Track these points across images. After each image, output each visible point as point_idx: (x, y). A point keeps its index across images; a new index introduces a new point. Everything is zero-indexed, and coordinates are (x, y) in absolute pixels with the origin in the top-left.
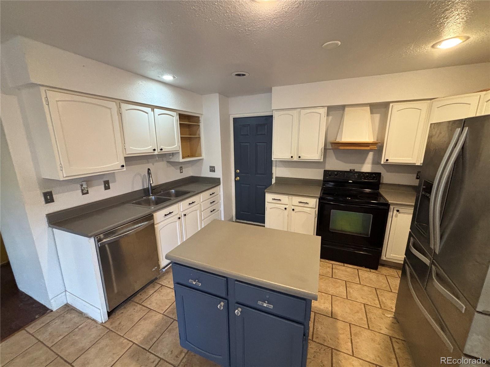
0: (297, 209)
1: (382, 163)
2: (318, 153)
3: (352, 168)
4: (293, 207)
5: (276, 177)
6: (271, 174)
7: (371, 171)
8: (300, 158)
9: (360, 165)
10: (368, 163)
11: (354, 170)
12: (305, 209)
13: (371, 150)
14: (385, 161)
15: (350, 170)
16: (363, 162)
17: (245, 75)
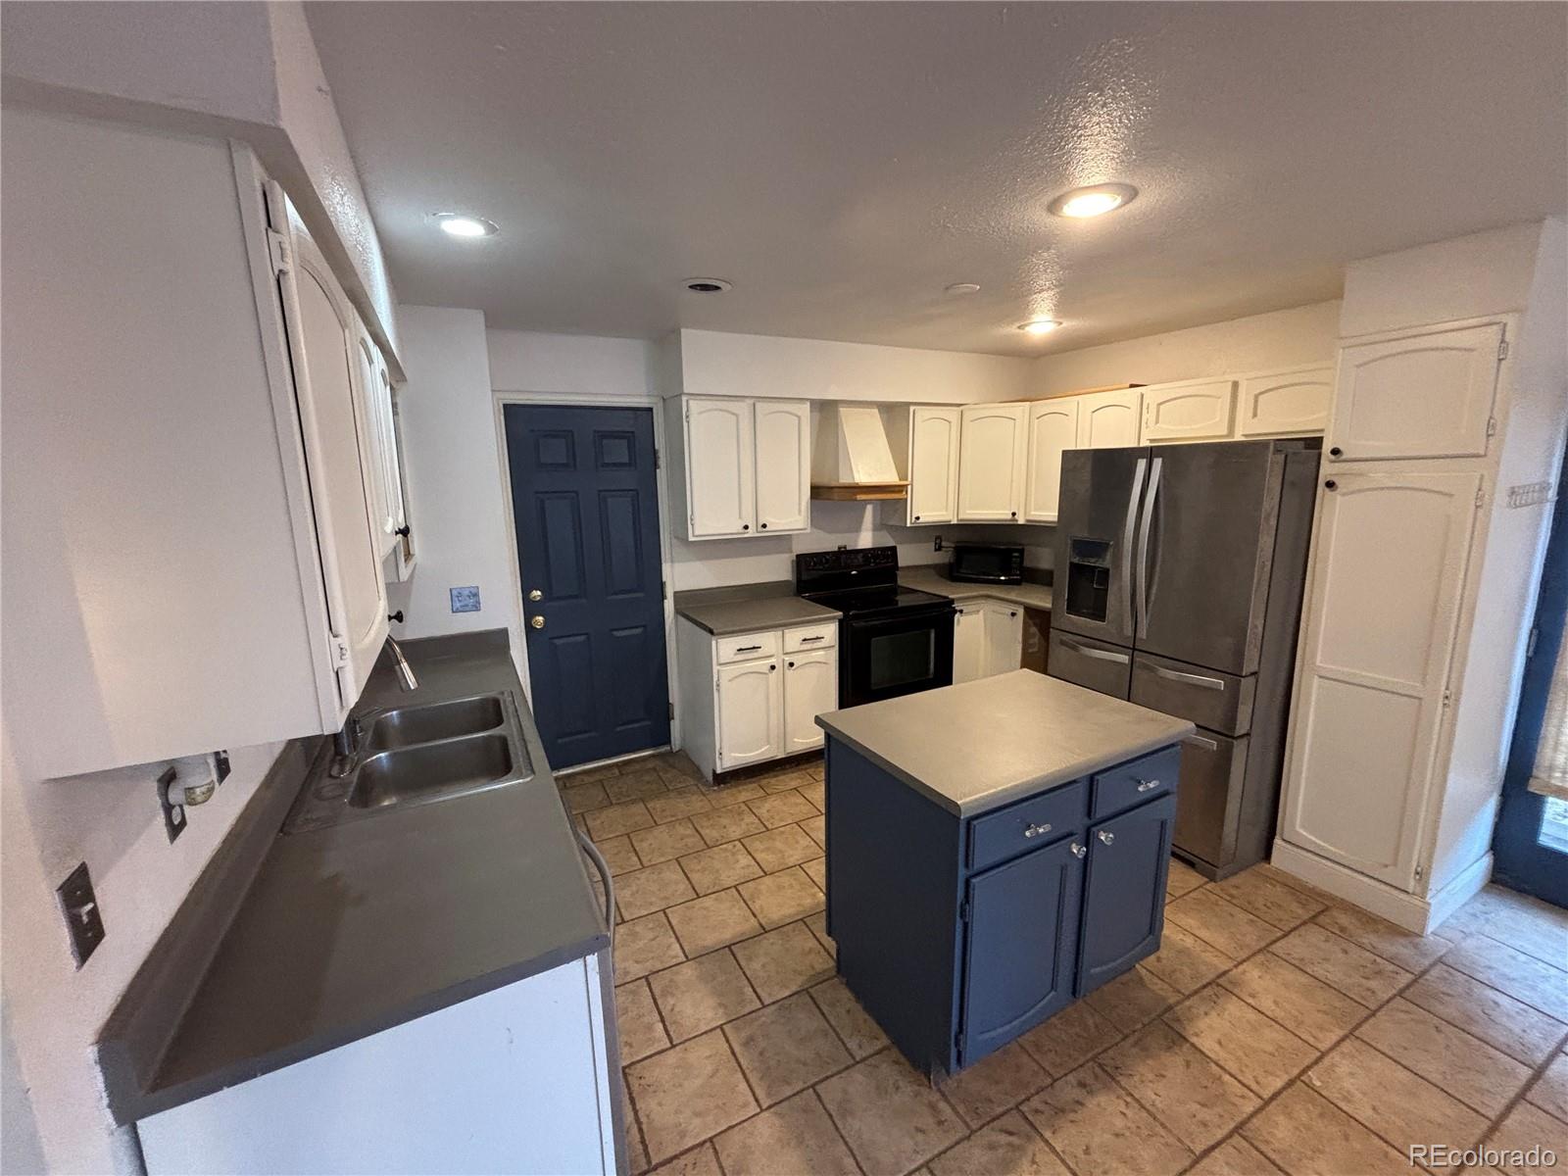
0: (797, 659)
1: (908, 525)
2: (800, 511)
3: (841, 543)
4: (788, 659)
5: (675, 593)
6: (662, 585)
7: (873, 543)
8: (767, 529)
9: (853, 535)
10: (867, 530)
11: (845, 547)
12: (814, 654)
13: (869, 501)
14: (914, 519)
15: (839, 548)
16: (857, 528)
17: (717, 288)
